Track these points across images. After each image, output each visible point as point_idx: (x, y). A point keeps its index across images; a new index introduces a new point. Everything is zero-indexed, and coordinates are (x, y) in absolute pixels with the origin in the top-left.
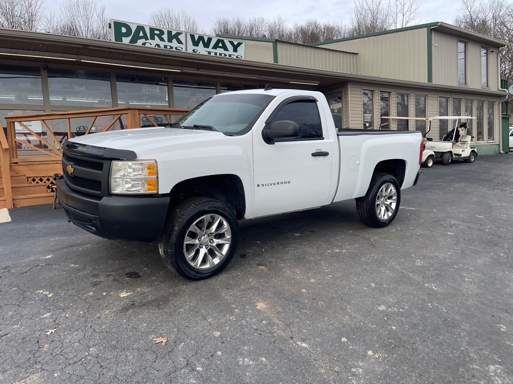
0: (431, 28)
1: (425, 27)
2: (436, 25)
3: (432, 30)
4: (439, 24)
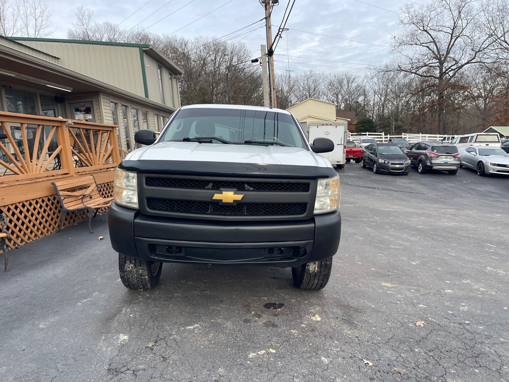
0: (143, 49)
1: (137, 47)
2: (148, 48)
3: (144, 51)
4: (151, 47)
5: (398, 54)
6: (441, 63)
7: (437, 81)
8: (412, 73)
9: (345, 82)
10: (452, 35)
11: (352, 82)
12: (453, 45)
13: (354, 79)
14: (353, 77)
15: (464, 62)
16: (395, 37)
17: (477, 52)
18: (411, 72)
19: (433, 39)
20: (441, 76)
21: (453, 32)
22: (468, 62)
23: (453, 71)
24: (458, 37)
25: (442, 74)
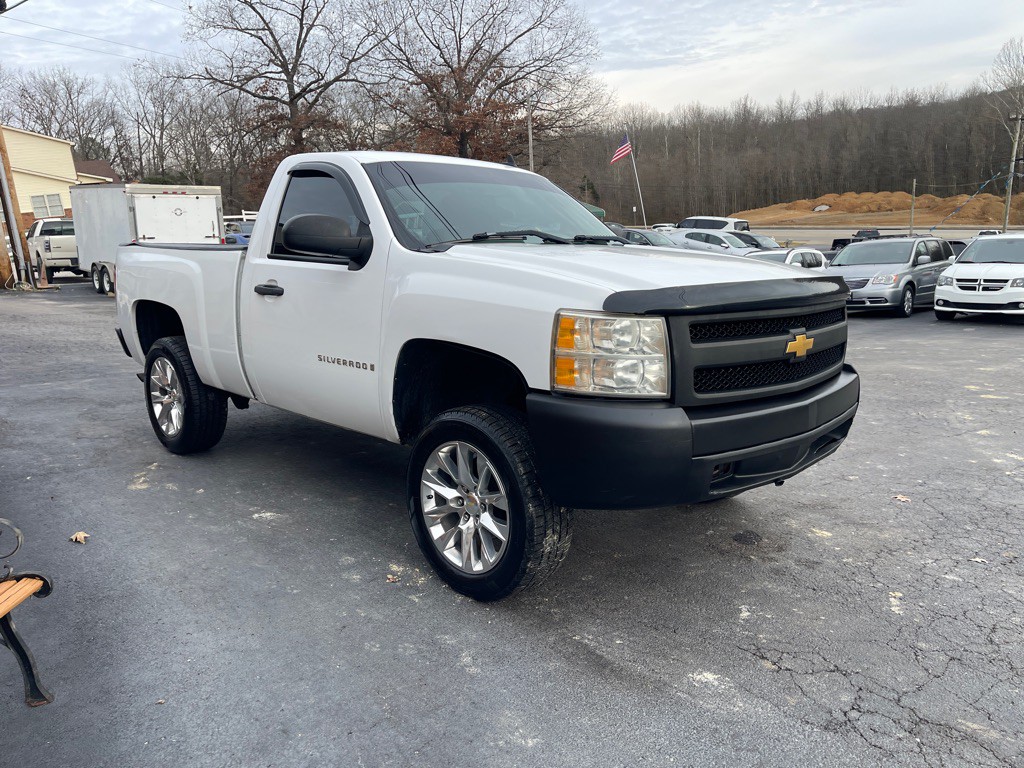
5: (202, 45)
6: (290, 75)
7: (287, 110)
8: (235, 87)
9: (62, 92)
10: (301, 20)
11: (79, 93)
12: (305, 41)
13: (83, 87)
14: (80, 81)
15: (330, 76)
16: (190, 7)
17: (350, 62)
18: (232, 85)
19: (267, 25)
20: (292, 100)
21: (303, 15)
22: (337, 79)
23: (313, 93)
24: (312, 26)
25: (294, 97)
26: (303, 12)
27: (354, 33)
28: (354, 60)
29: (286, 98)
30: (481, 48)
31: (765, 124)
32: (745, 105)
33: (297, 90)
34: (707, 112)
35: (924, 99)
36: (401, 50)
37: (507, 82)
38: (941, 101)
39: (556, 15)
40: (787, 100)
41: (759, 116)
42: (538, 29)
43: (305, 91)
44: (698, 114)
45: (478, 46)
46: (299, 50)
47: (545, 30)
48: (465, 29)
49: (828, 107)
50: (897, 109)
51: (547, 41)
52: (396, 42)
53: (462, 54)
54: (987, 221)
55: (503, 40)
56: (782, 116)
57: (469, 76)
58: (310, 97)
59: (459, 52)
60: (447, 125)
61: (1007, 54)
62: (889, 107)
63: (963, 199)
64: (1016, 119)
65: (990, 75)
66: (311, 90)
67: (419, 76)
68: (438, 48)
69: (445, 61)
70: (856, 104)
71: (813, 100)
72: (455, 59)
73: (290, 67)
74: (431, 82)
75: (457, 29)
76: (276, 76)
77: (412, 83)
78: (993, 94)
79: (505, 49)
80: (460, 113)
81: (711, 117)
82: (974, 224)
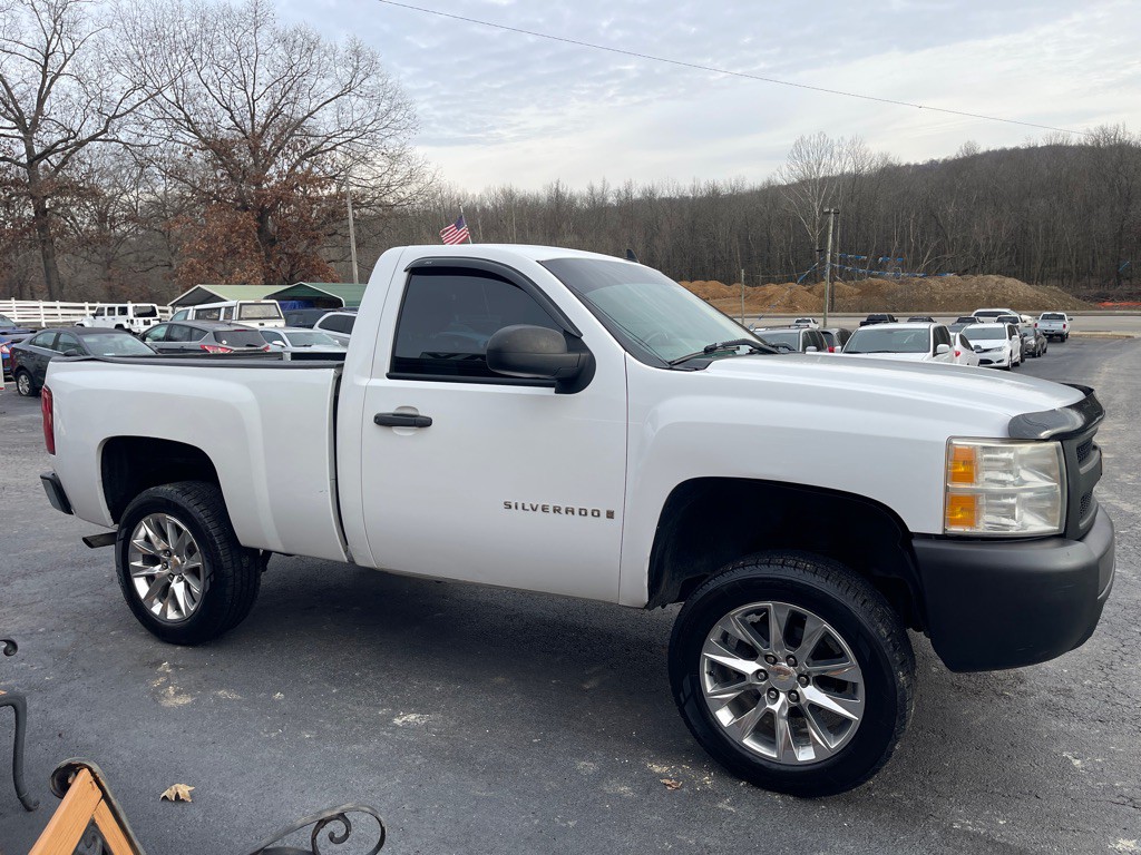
6: (28, 131)
7: (25, 173)
12: (48, 91)
15: (84, 135)
17: (110, 119)
20: (31, 162)
21: (46, 62)
22: (93, 138)
23: (58, 154)
24: (57, 75)
25: (34, 159)
26: (46, 58)
27: (117, 84)
28: (114, 117)
29: (24, 160)
30: (280, 112)
31: (578, 210)
32: (557, 189)
33: (38, 150)
34: (518, 196)
35: (725, 190)
36: (180, 108)
37: (311, 153)
38: (742, 191)
39: (366, 83)
40: (598, 187)
41: (572, 201)
42: (346, 97)
43: (50, 150)
44: (509, 196)
45: (275, 111)
46: (41, 102)
47: (354, 99)
48: (260, 89)
49: (637, 195)
50: (701, 200)
51: (356, 109)
52: (173, 99)
53: (257, 119)
54: (795, 309)
55: (305, 104)
56: (594, 202)
57: (268, 144)
58: (54, 159)
59: (253, 116)
60: (240, 198)
61: (798, 150)
62: (694, 198)
63: (771, 288)
64: (829, 213)
65: (785, 170)
66: (58, 151)
67: (204, 140)
68: (228, 109)
69: (237, 125)
70: (665, 192)
71: (622, 189)
72: (248, 123)
73: (28, 122)
74: (219, 149)
75: (250, 91)
76: (9, 132)
77: (196, 148)
78: (788, 186)
79: (309, 115)
80: (259, 185)
81: (524, 201)
82: (784, 312)
